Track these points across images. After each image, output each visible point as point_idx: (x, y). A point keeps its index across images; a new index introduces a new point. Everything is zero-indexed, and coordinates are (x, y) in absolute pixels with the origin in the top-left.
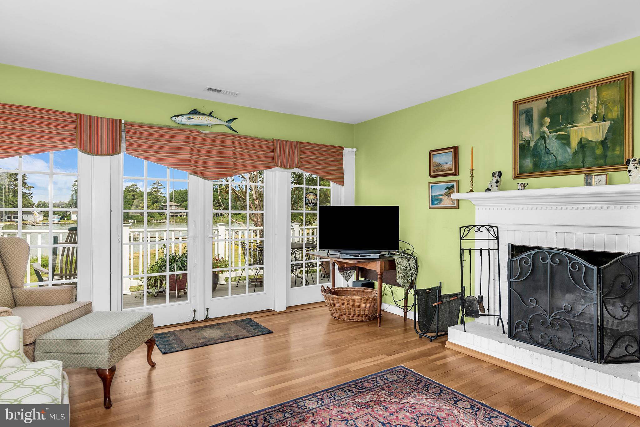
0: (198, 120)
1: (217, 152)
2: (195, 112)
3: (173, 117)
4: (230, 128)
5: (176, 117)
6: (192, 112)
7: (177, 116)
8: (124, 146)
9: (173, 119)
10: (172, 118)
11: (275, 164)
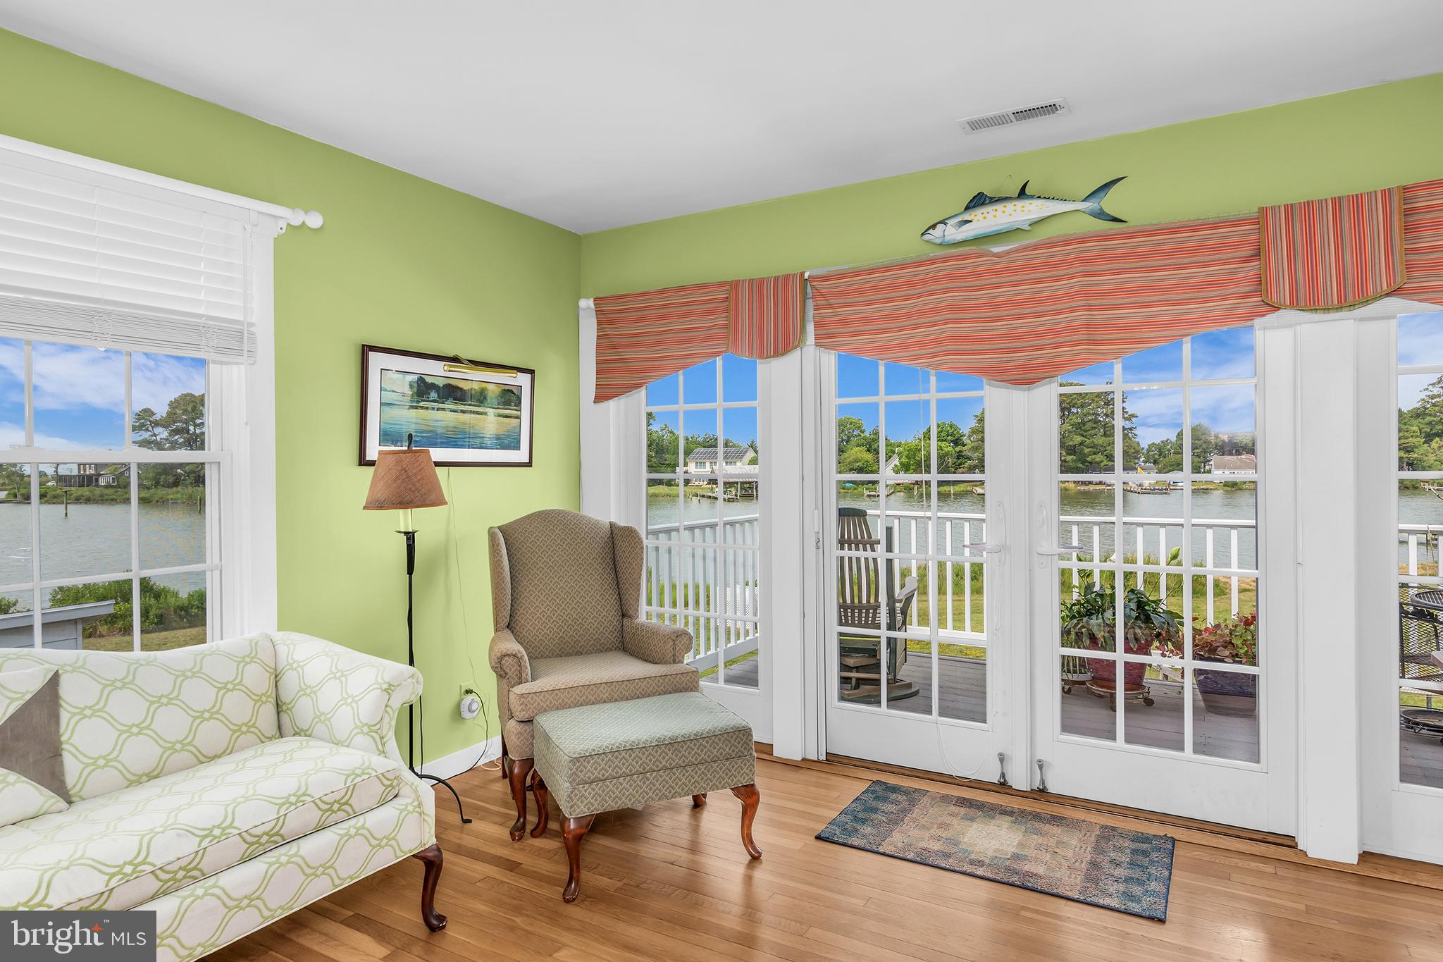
0: (987, 220)
1: (1039, 301)
2: (979, 201)
3: (927, 230)
4: (1101, 215)
5: (931, 231)
6: (972, 204)
7: (934, 227)
8: (810, 328)
9: (926, 237)
10: (923, 234)
11: (1263, 301)
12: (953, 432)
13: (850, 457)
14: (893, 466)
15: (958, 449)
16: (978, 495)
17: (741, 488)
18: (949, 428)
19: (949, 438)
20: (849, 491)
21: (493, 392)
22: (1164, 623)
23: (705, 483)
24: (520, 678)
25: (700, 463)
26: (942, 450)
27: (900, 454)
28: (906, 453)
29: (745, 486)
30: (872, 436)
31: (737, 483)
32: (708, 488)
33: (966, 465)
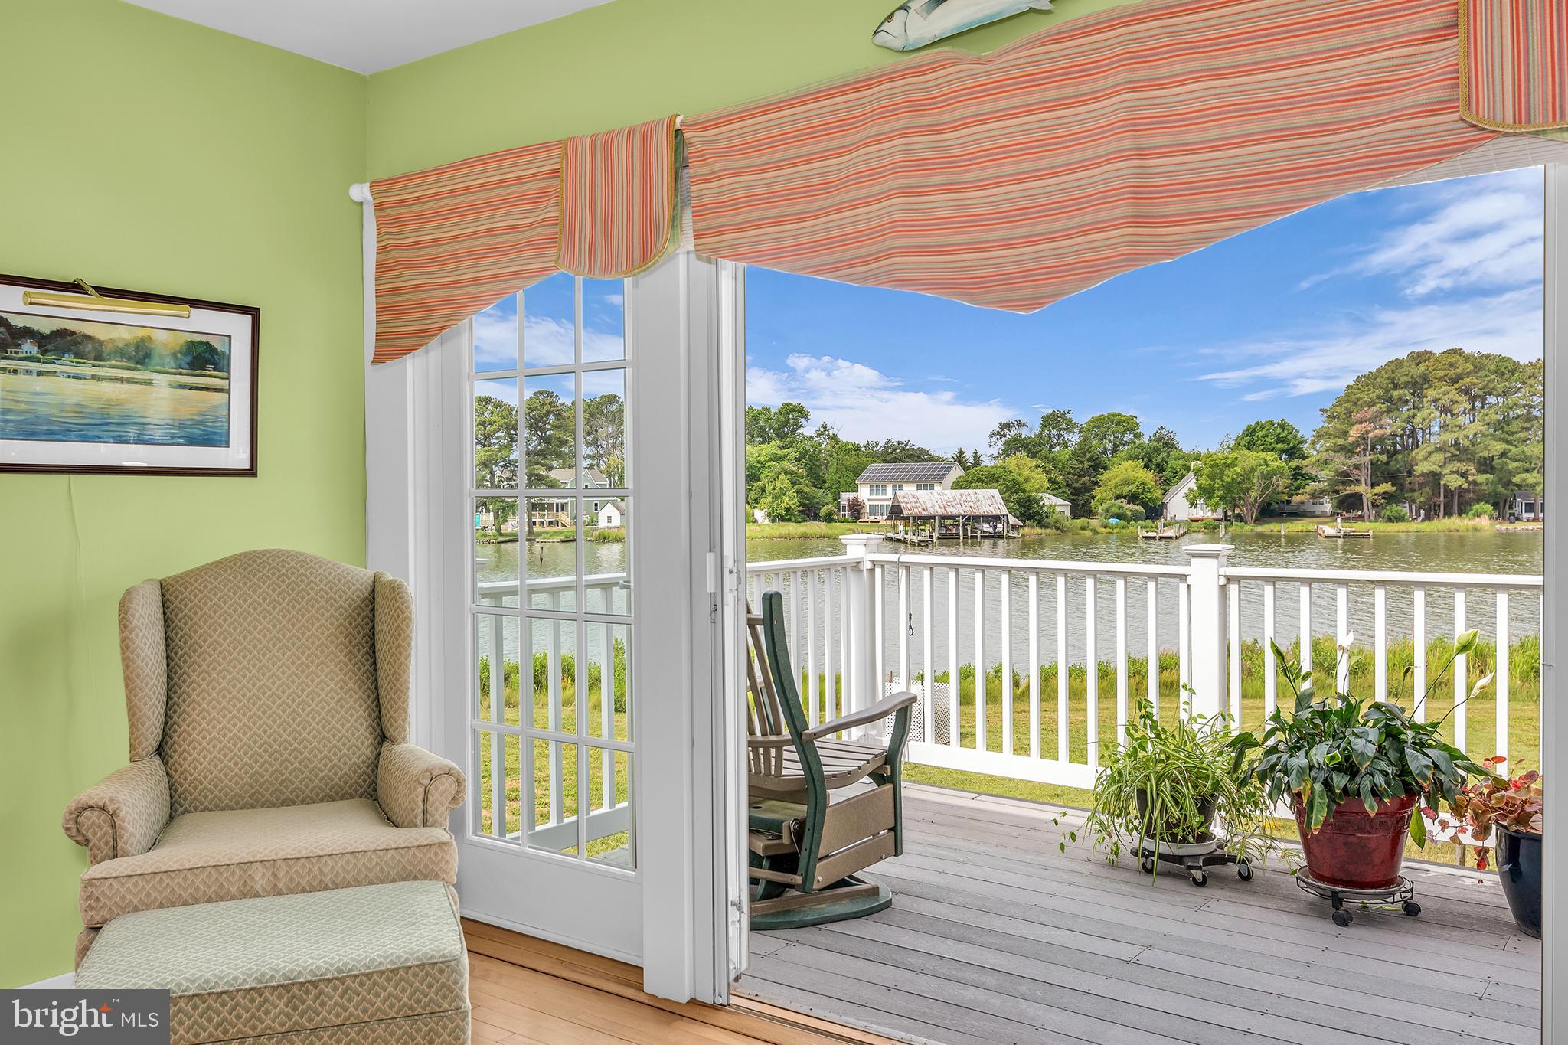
3: (880, 26)
5: (886, 26)
10: (873, 32)
11: (1462, 120)
12: (1286, 437)
13: (1117, 476)
14: (1187, 491)
15: (1294, 464)
16: (1326, 537)
17: (940, 526)
18: (1279, 430)
19: (1280, 446)
20: (1115, 531)
21: (165, 345)
22: (1427, 767)
23: (885, 517)
24: (115, 848)
25: (878, 486)
26: (1267, 465)
27: (1198, 473)
28: (1207, 470)
29: (948, 522)
30: (1154, 444)
31: (933, 517)
32: (887, 526)
33: (1308, 489)
